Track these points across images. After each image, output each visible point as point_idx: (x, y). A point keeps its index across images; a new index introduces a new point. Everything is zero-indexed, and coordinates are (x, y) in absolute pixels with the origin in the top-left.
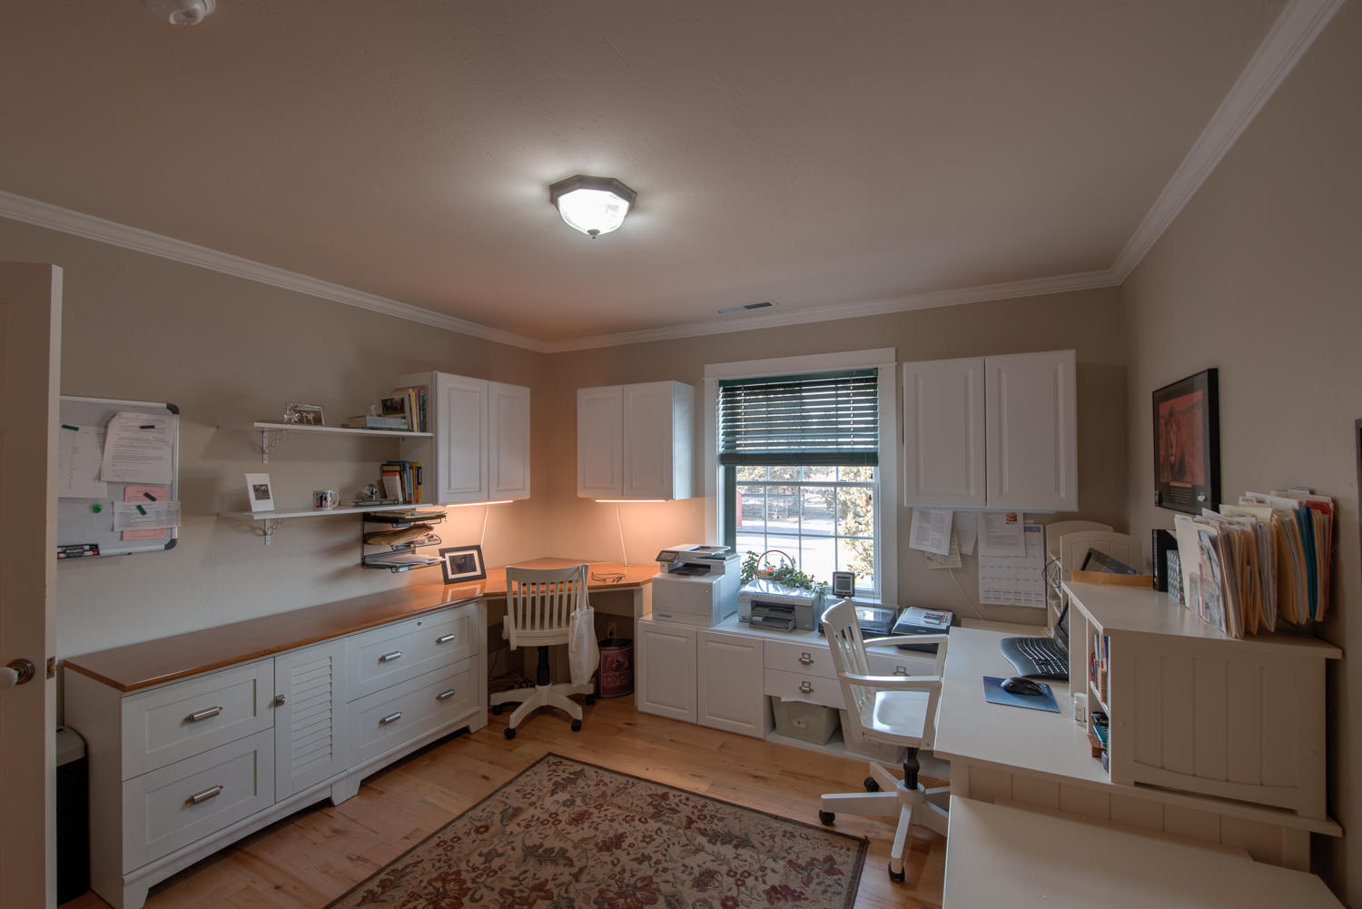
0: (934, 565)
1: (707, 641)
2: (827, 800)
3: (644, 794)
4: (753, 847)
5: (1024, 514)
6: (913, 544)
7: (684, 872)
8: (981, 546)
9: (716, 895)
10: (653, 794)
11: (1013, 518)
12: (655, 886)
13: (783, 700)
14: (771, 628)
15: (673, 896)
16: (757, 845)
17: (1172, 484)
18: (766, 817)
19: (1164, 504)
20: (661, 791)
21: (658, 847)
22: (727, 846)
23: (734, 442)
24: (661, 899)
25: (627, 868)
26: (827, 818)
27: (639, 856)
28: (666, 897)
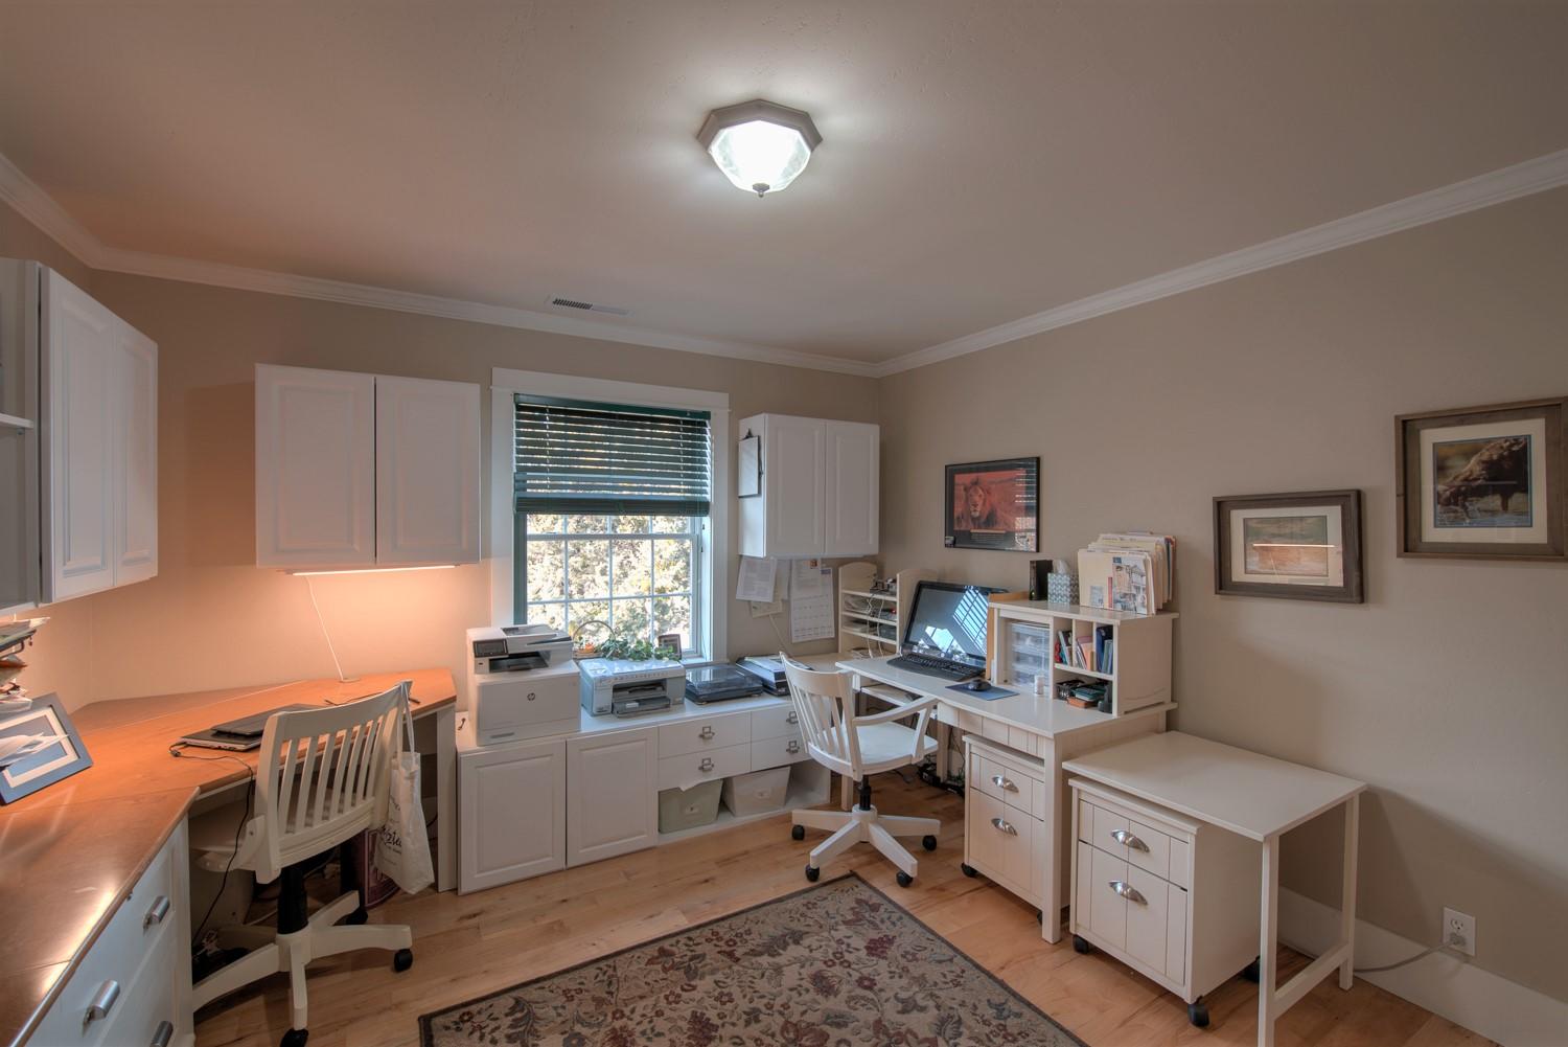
0: (757, 614)
1: (582, 750)
2: (818, 855)
3: (643, 966)
4: (807, 933)
5: (822, 559)
6: (740, 596)
7: (800, 994)
8: (794, 590)
9: (849, 987)
10: (649, 960)
11: (814, 563)
12: (803, 1025)
13: (683, 789)
14: (648, 712)
15: (828, 1017)
16: (806, 929)
17: (972, 531)
18: (774, 906)
19: (957, 545)
20: (653, 951)
21: (745, 996)
22: (789, 948)
23: (525, 481)
24: (826, 1028)
25: (757, 1034)
26: (813, 875)
27: (744, 1017)
28: (825, 1023)
